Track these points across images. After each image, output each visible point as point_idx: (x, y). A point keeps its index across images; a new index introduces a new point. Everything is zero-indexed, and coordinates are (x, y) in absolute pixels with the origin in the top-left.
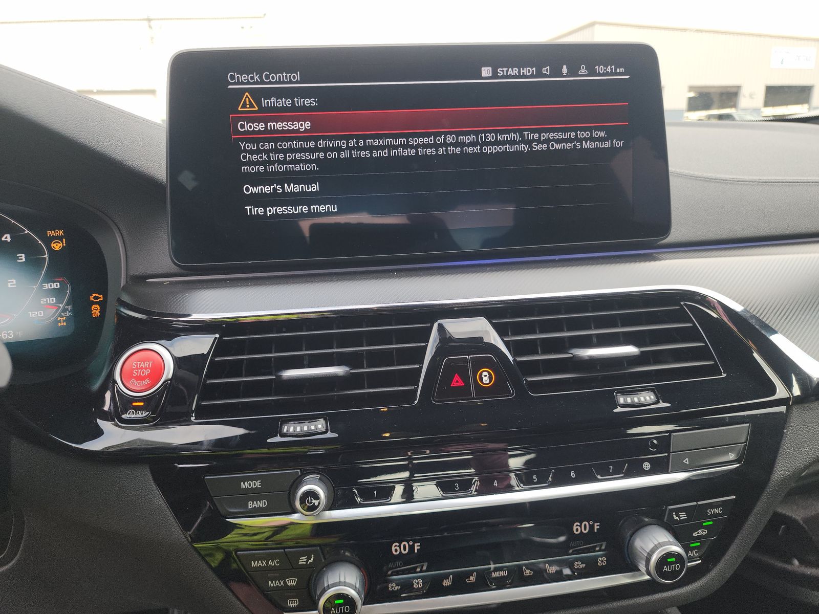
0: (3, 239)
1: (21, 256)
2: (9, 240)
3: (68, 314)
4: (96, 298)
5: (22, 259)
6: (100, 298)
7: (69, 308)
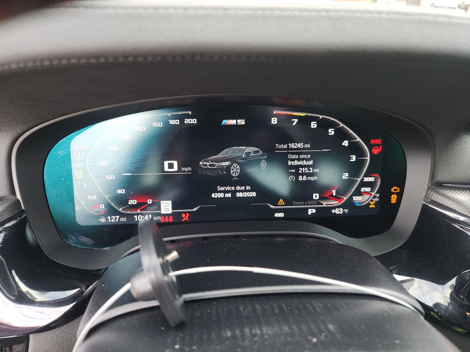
0: (343, 144)
1: (353, 157)
2: (347, 145)
3: (376, 199)
4: (395, 190)
5: (353, 159)
6: (398, 190)
7: (378, 195)
